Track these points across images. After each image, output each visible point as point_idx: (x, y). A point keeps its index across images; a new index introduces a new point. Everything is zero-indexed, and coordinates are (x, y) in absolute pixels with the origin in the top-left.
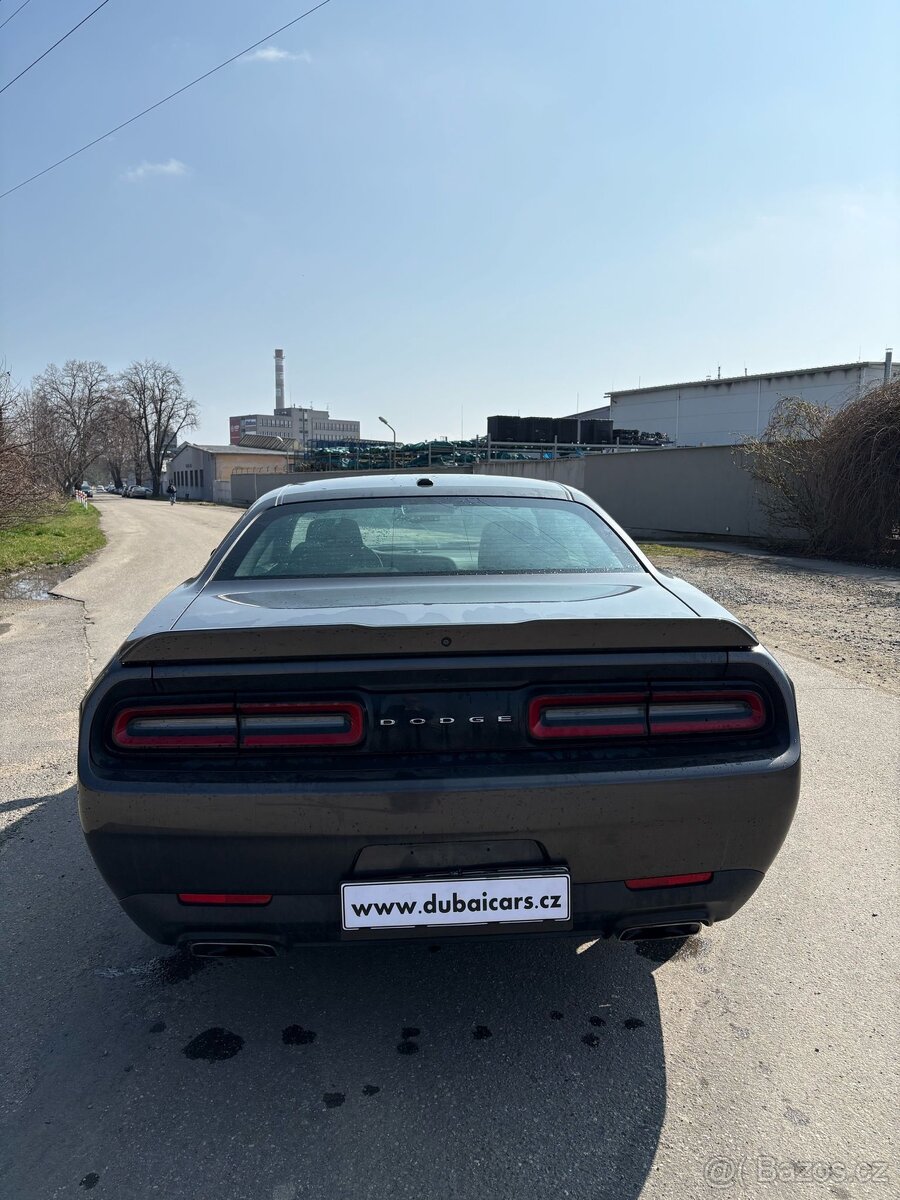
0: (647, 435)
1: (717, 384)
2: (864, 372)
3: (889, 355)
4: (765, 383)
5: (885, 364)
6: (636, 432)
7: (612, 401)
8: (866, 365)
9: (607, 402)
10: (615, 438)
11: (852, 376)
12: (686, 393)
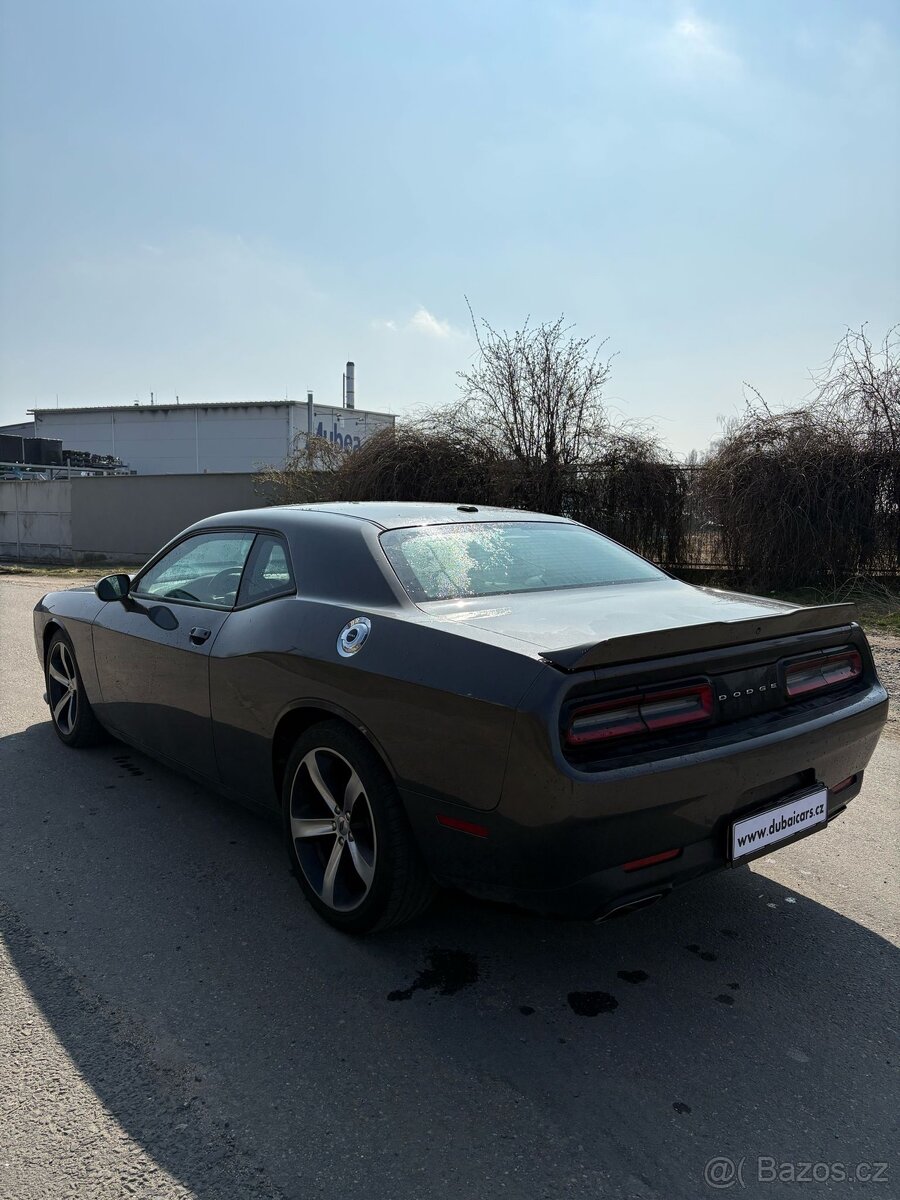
0: (100, 458)
1: (153, 410)
2: (292, 410)
3: (310, 397)
4: (202, 413)
5: (308, 404)
6: (87, 455)
7: (36, 418)
8: (293, 404)
9: (31, 419)
10: (65, 460)
11: (282, 412)
12: (120, 417)
